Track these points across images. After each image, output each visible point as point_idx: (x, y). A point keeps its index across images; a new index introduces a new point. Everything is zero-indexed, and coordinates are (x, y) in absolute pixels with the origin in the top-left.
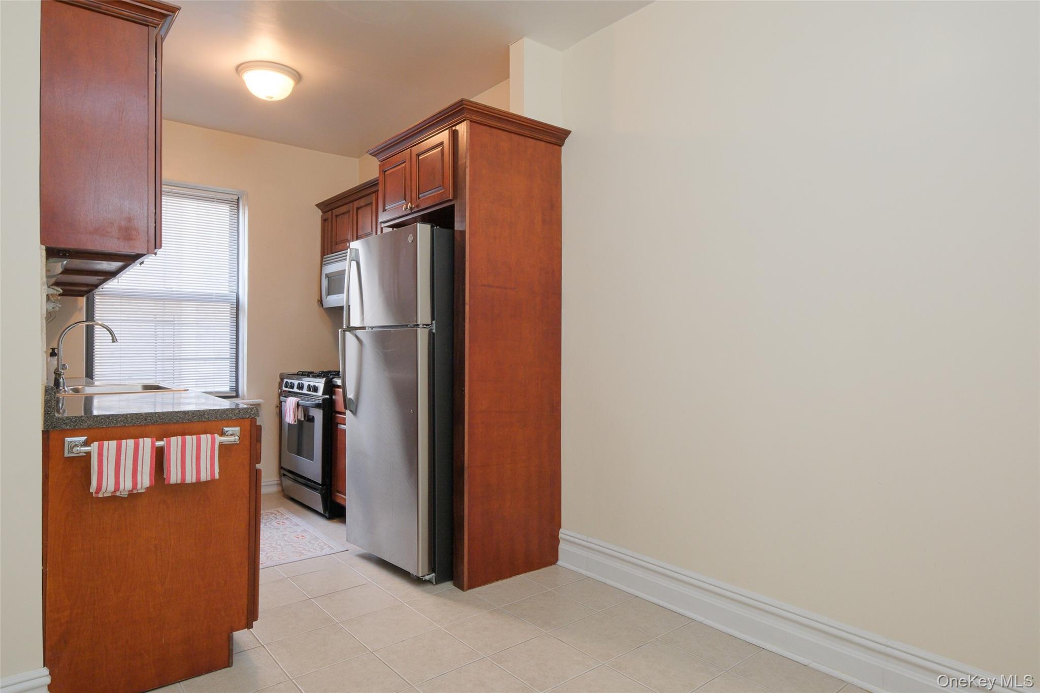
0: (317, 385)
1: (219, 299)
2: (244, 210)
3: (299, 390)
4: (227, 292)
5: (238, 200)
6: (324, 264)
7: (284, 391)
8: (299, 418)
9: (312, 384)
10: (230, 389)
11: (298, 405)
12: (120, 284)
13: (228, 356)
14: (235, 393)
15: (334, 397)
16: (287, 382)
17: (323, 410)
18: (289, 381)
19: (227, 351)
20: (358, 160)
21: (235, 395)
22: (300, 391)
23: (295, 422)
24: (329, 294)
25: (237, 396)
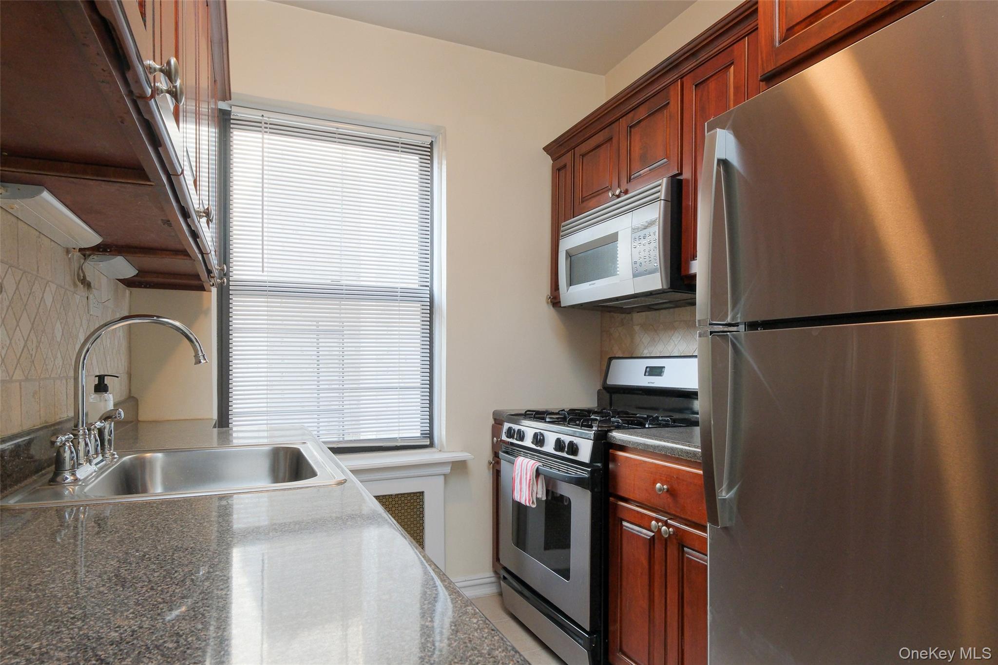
0: (576, 440)
1: (407, 296)
2: (440, 164)
3: (536, 445)
4: (416, 286)
5: (431, 144)
6: (562, 236)
7: (504, 442)
8: (539, 496)
9: (567, 439)
10: (422, 434)
11: (538, 473)
12: (265, 273)
13: (419, 385)
14: (429, 440)
15: (611, 466)
16: (510, 429)
17: (592, 491)
18: (516, 427)
19: (417, 378)
20: (603, 77)
21: (428, 443)
22: (539, 448)
23: (533, 502)
24: (571, 283)
25: (431, 445)
